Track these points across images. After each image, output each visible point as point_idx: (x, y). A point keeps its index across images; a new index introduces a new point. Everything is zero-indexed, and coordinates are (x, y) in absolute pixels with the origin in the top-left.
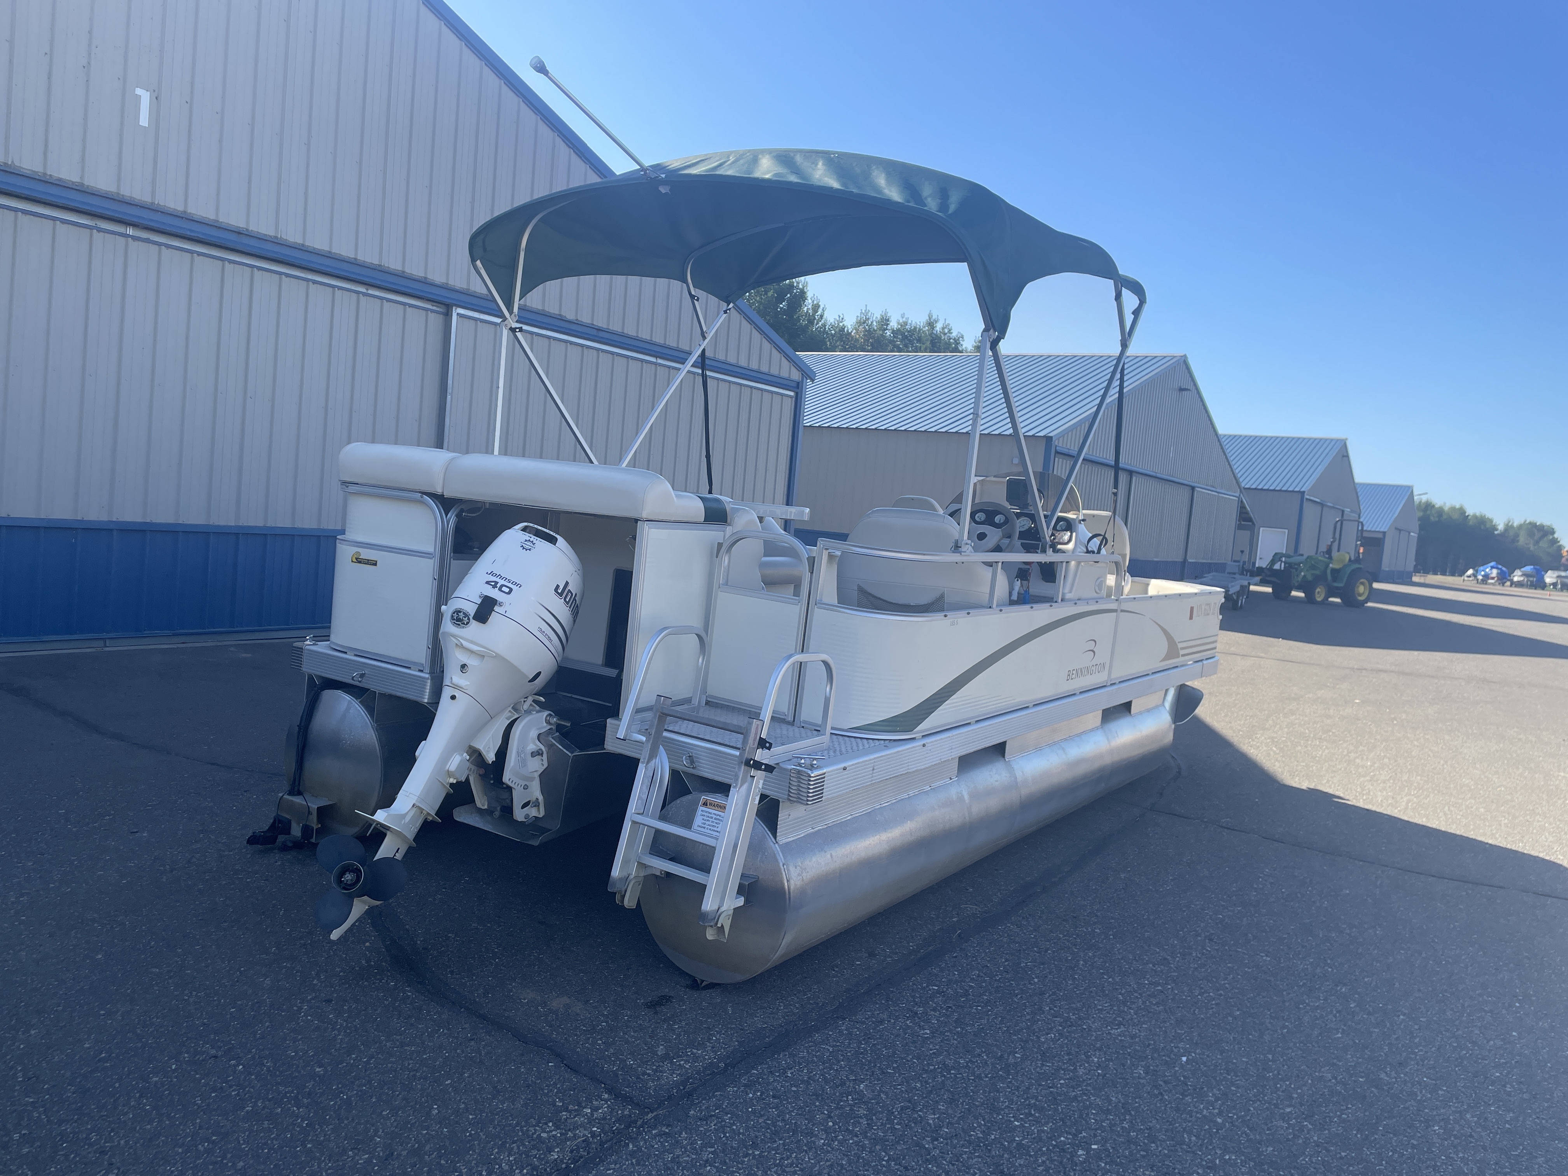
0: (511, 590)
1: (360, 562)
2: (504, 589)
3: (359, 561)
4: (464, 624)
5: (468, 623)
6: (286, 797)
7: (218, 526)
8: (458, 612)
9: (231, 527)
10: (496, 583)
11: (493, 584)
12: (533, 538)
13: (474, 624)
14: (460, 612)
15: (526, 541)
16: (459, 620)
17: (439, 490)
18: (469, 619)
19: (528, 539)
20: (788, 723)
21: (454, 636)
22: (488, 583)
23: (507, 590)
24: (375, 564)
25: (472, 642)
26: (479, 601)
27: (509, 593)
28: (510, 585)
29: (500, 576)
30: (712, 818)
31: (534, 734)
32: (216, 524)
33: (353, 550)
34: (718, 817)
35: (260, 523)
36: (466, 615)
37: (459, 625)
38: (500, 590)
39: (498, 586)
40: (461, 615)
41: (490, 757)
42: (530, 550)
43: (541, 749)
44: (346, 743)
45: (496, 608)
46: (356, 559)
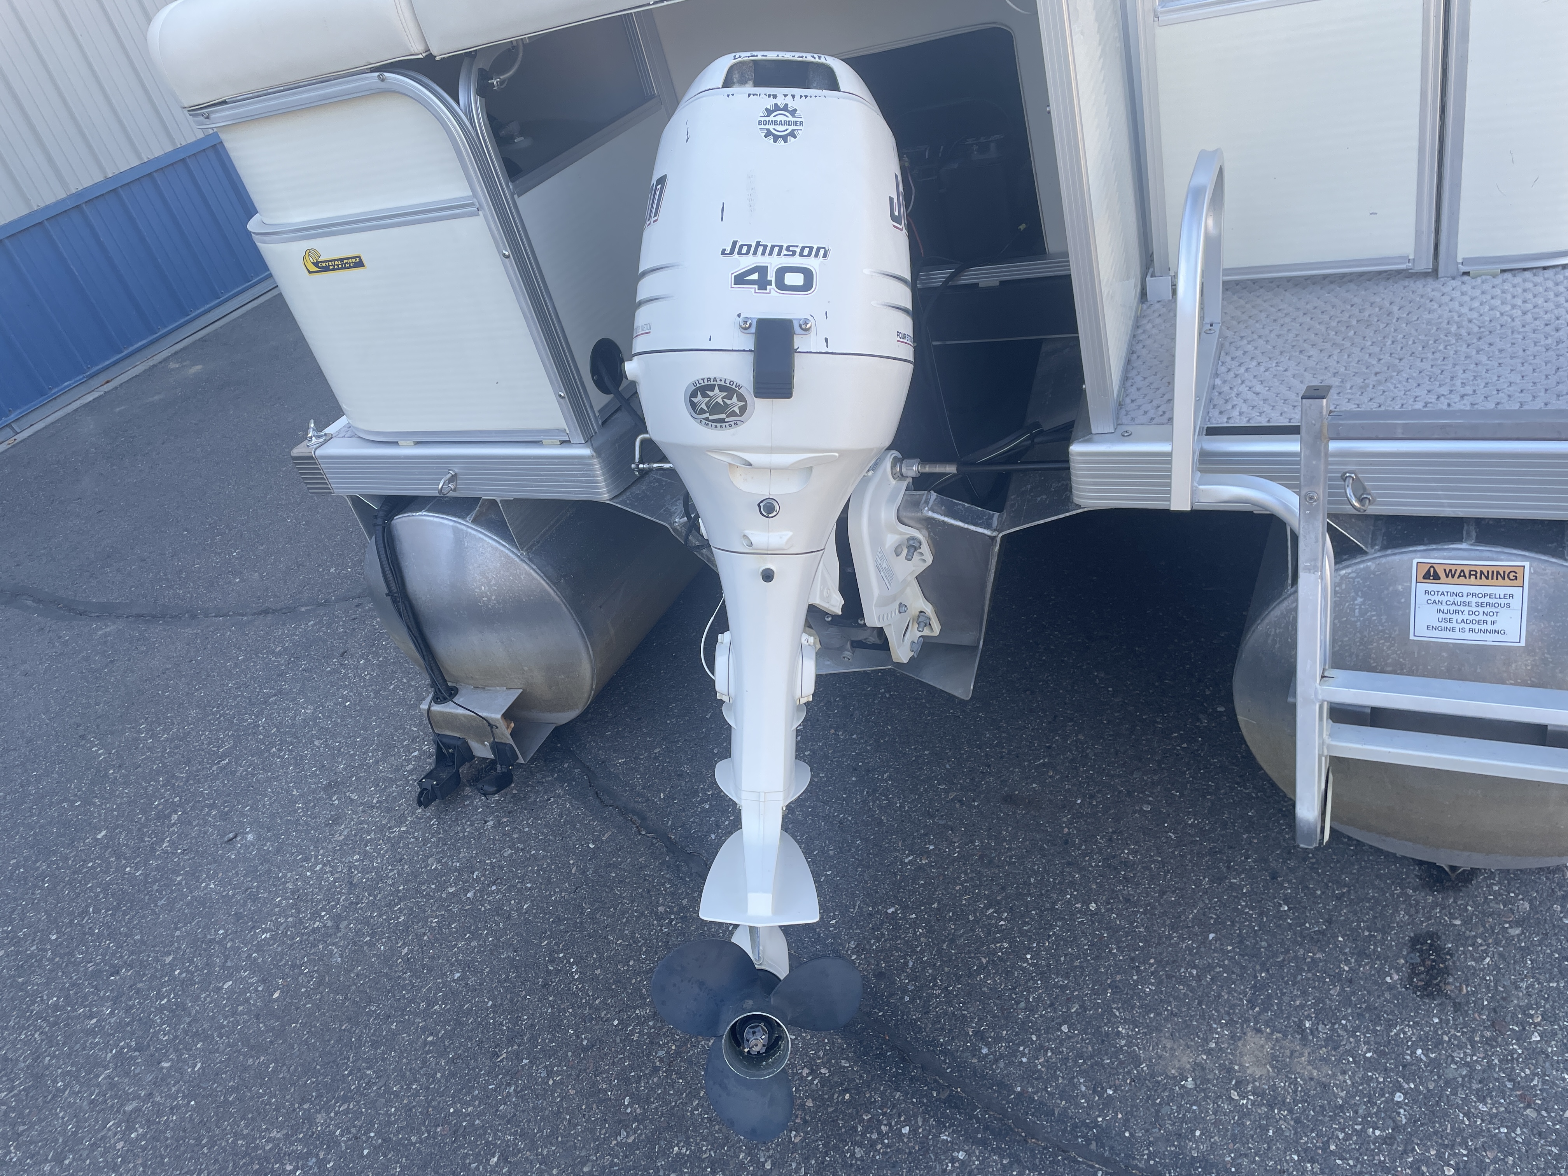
0: (808, 274)
1: (326, 269)
2: (792, 279)
3: (323, 267)
4: (733, 414)
5: (743, 409)
6: (436, 708)
7: (47, 207)
8: (702, 389)
9: (64, 200)
10: (762, 270)
11: (755, 277)
12: (783, 95)
13: (761, 408)
14: (711, 388)
15: (769, 112)
16: (716, 408)
17: (415, 49)
18: (741, 398)
19: (770, 103)
20: (1425, 275)
21: (718, 450)
22: (740, 280)
23: (797, 279)
24: (360, 264)
25: (771, 450)
26: (748, 342)
27: (808, 286)
28: (797, 261)
29: (759, 247)
30: (1469, 604)
31: (888, 514)
32: (42, 205)
33: (299, 248)
34: (1487, 599)
35: (98, 178)
36: (729, 390)
37: (722, 421)
38: (781, 286)
39: (771, 276)
40: (718, 396)
41: (835, 603)
42: (793, 134)
43: (913, 538)
44: (489, 600)
45: (799, 342)
46: (316, 264)
